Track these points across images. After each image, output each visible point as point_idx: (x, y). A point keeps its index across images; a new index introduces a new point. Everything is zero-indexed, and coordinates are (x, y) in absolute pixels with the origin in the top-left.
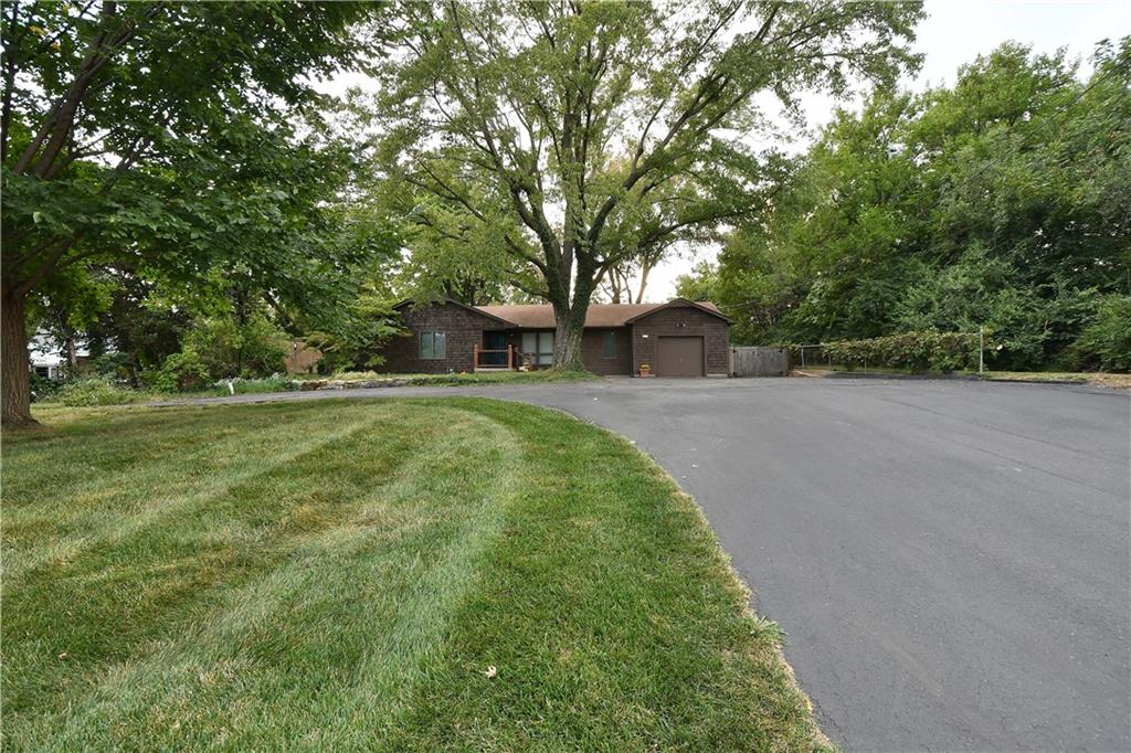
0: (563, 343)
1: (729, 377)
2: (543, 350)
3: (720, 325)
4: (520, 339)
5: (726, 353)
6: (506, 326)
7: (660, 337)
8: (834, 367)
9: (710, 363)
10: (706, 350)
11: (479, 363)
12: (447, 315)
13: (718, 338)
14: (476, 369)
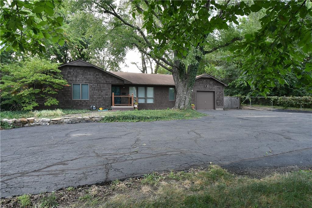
0: (184, 94)
1: (224, 109)
2: (140, 96)
3: (221, 87)
4: (128, 90)
5: (223, 99)
6: (125, 83)
7: (197, 91)
8: (274, 107)
9: (217, 103)
10: (216, 98)
11: (115, 103)
12: (90, 75)
13: (220, 92)
14: (113, 107)
